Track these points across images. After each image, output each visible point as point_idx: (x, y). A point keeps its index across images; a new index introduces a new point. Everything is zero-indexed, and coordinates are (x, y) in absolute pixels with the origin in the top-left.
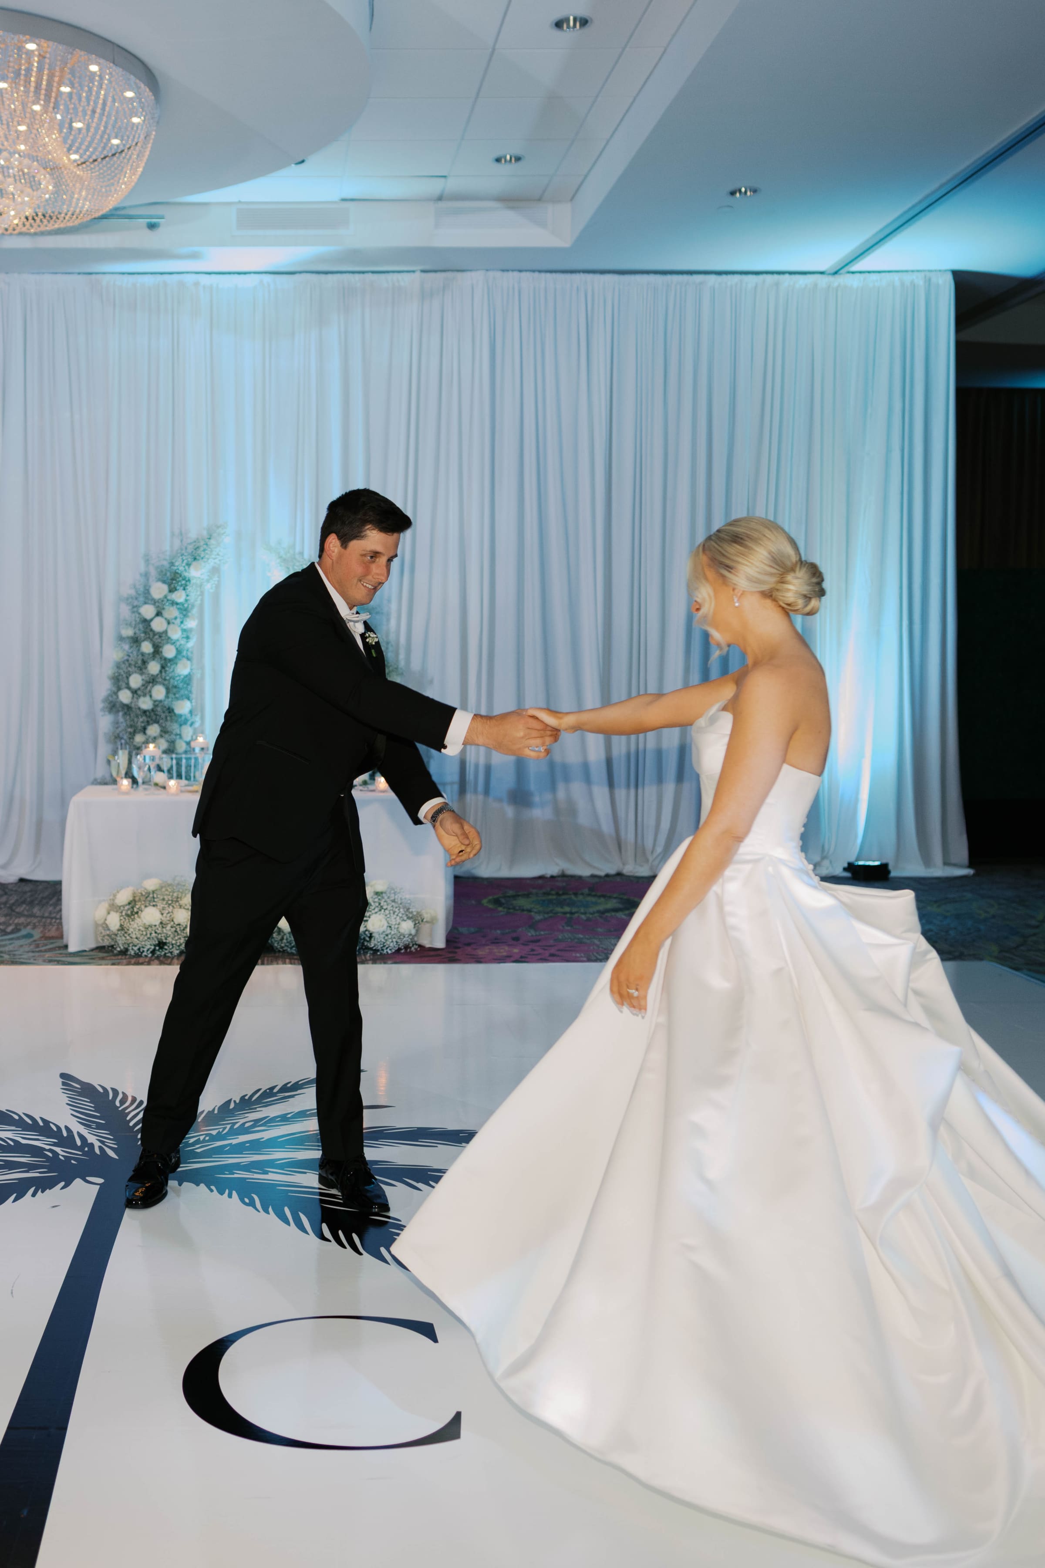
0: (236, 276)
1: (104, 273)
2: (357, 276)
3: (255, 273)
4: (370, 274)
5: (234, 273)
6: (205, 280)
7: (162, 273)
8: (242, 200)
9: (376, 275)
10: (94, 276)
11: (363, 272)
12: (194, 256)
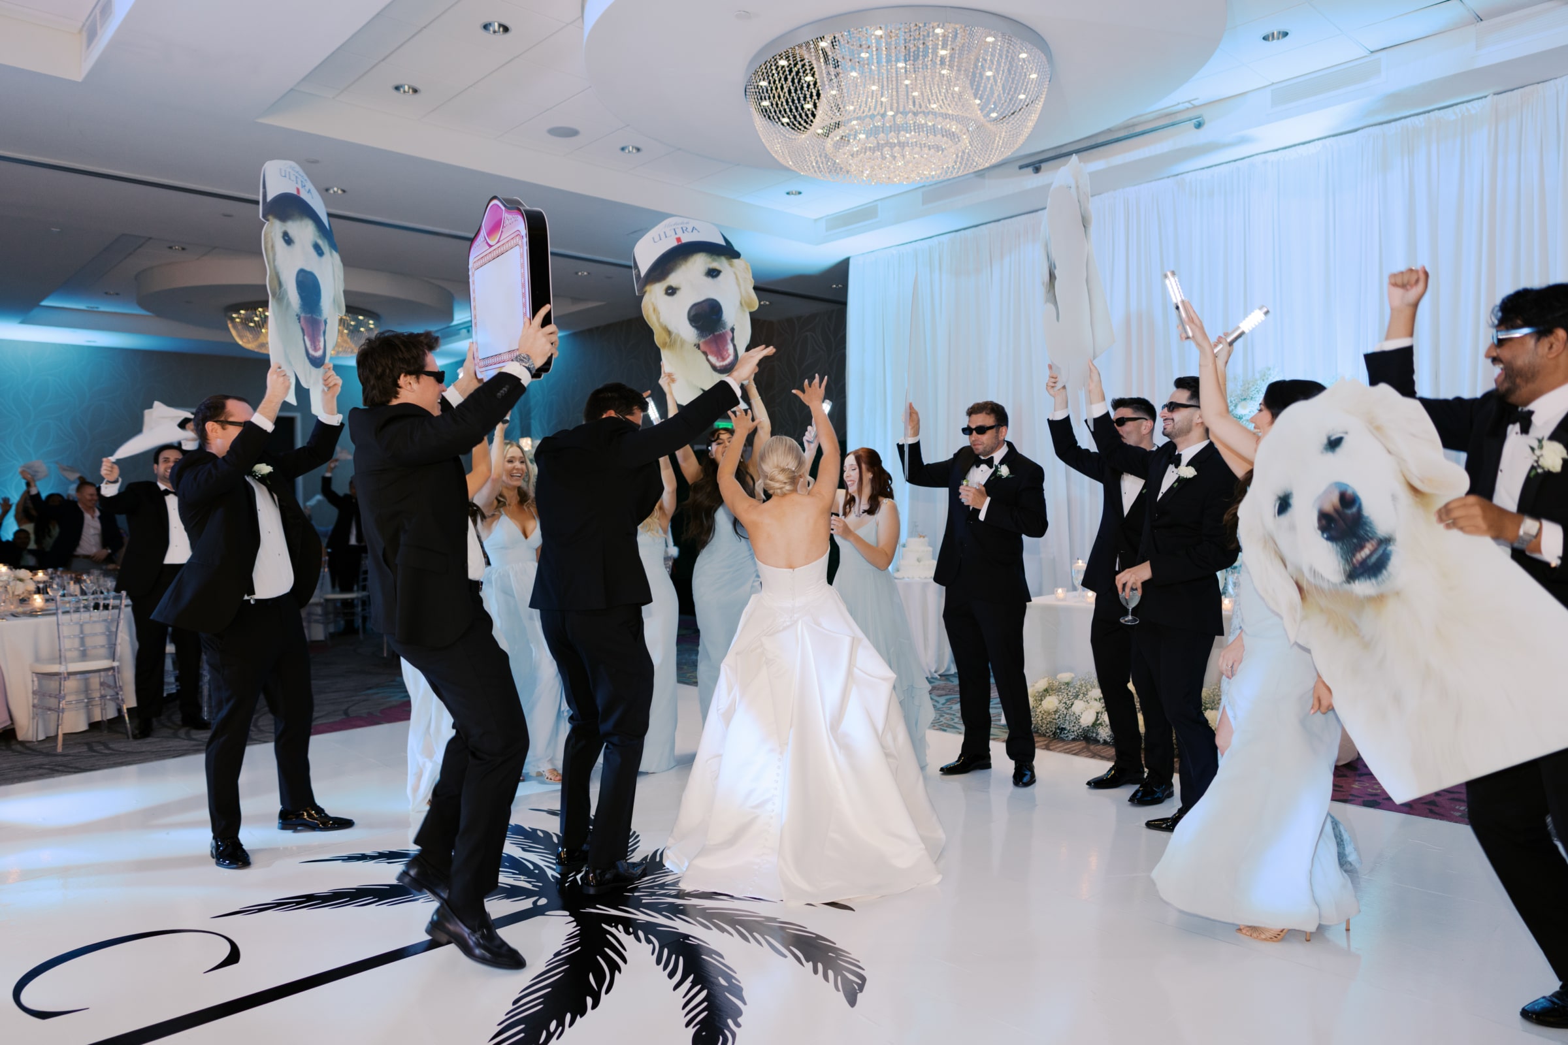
0: (1301, 146)
1: (1188, 172)
2: (1421, 117)
3: (1318, 139)
4: (1436, 111)
5: (1299, 144)
6: (1272, 157)
7: (1235, 161)
8: (1275, 82)
9: (1442, 111)
10: (1179, 176)
11: (1429, 112)
12: (1243, 141)
